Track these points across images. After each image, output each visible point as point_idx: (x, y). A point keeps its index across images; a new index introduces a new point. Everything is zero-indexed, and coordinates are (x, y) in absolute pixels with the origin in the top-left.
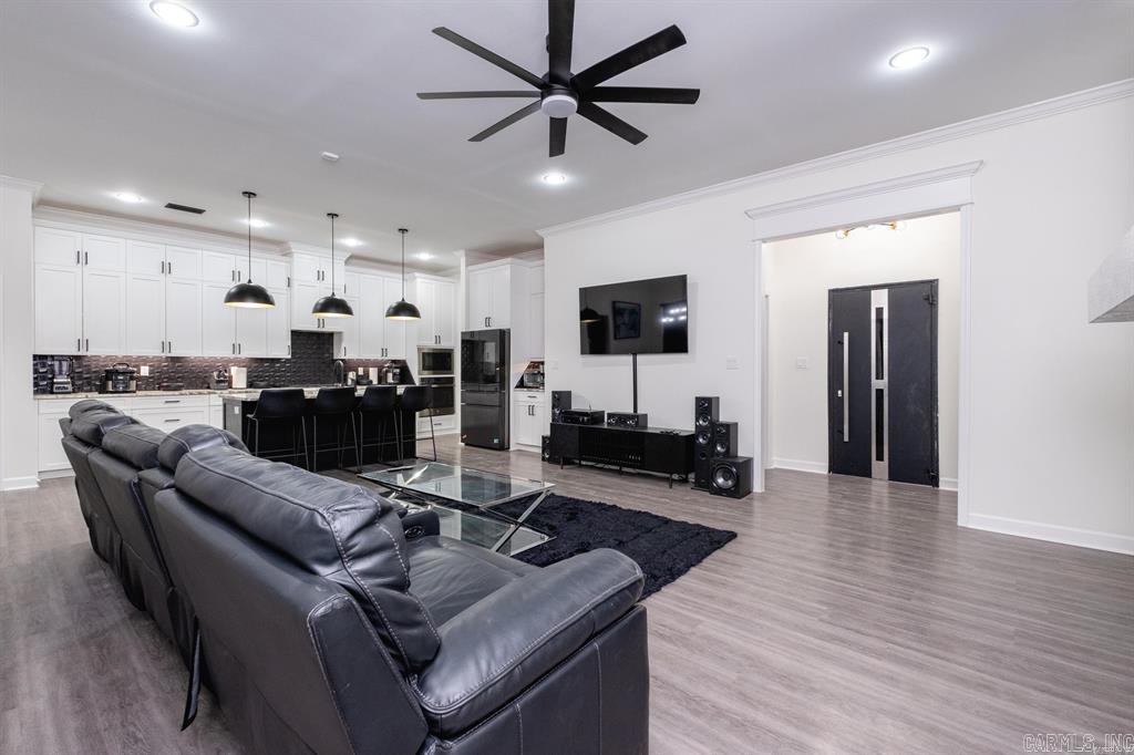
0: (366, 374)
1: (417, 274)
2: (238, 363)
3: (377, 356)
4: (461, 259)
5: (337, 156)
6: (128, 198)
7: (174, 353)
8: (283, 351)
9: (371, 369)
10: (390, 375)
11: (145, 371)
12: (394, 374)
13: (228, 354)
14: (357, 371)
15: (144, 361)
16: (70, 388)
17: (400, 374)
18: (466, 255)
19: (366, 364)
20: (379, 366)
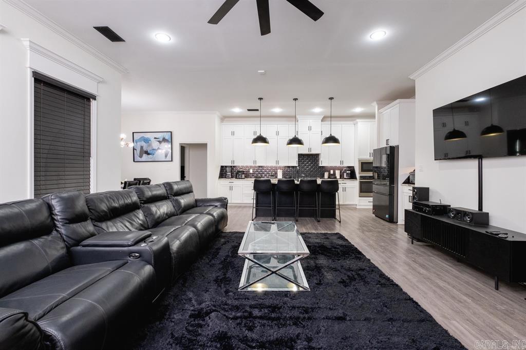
0: (334, 174)
1: (358, 120)
2: (280, 168)
3: (338, 165)
4: (375, 106)
5: (263, 71)
6: (237, 110)
7: (257, 165)
8: (295, 163)
9: (337, 171)
10: (345, 174)
11: (251, 171)
12: (347, 174)
13: (274, 164)
14: (329, 172)
15: (251, 167)
16: (230, 176)
17: (350, 173)
18: (378, 104)
19: (335, 169)
20: (340, 169)
